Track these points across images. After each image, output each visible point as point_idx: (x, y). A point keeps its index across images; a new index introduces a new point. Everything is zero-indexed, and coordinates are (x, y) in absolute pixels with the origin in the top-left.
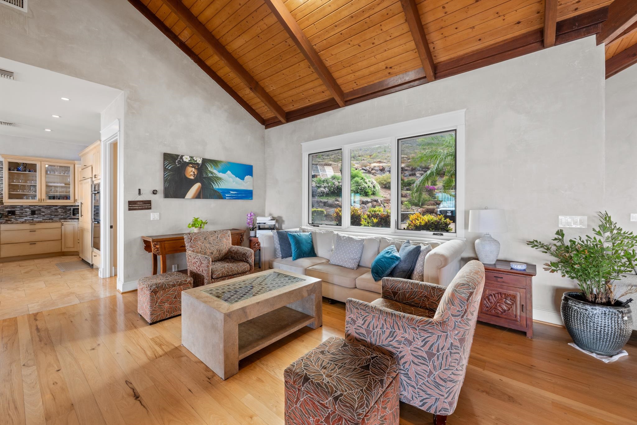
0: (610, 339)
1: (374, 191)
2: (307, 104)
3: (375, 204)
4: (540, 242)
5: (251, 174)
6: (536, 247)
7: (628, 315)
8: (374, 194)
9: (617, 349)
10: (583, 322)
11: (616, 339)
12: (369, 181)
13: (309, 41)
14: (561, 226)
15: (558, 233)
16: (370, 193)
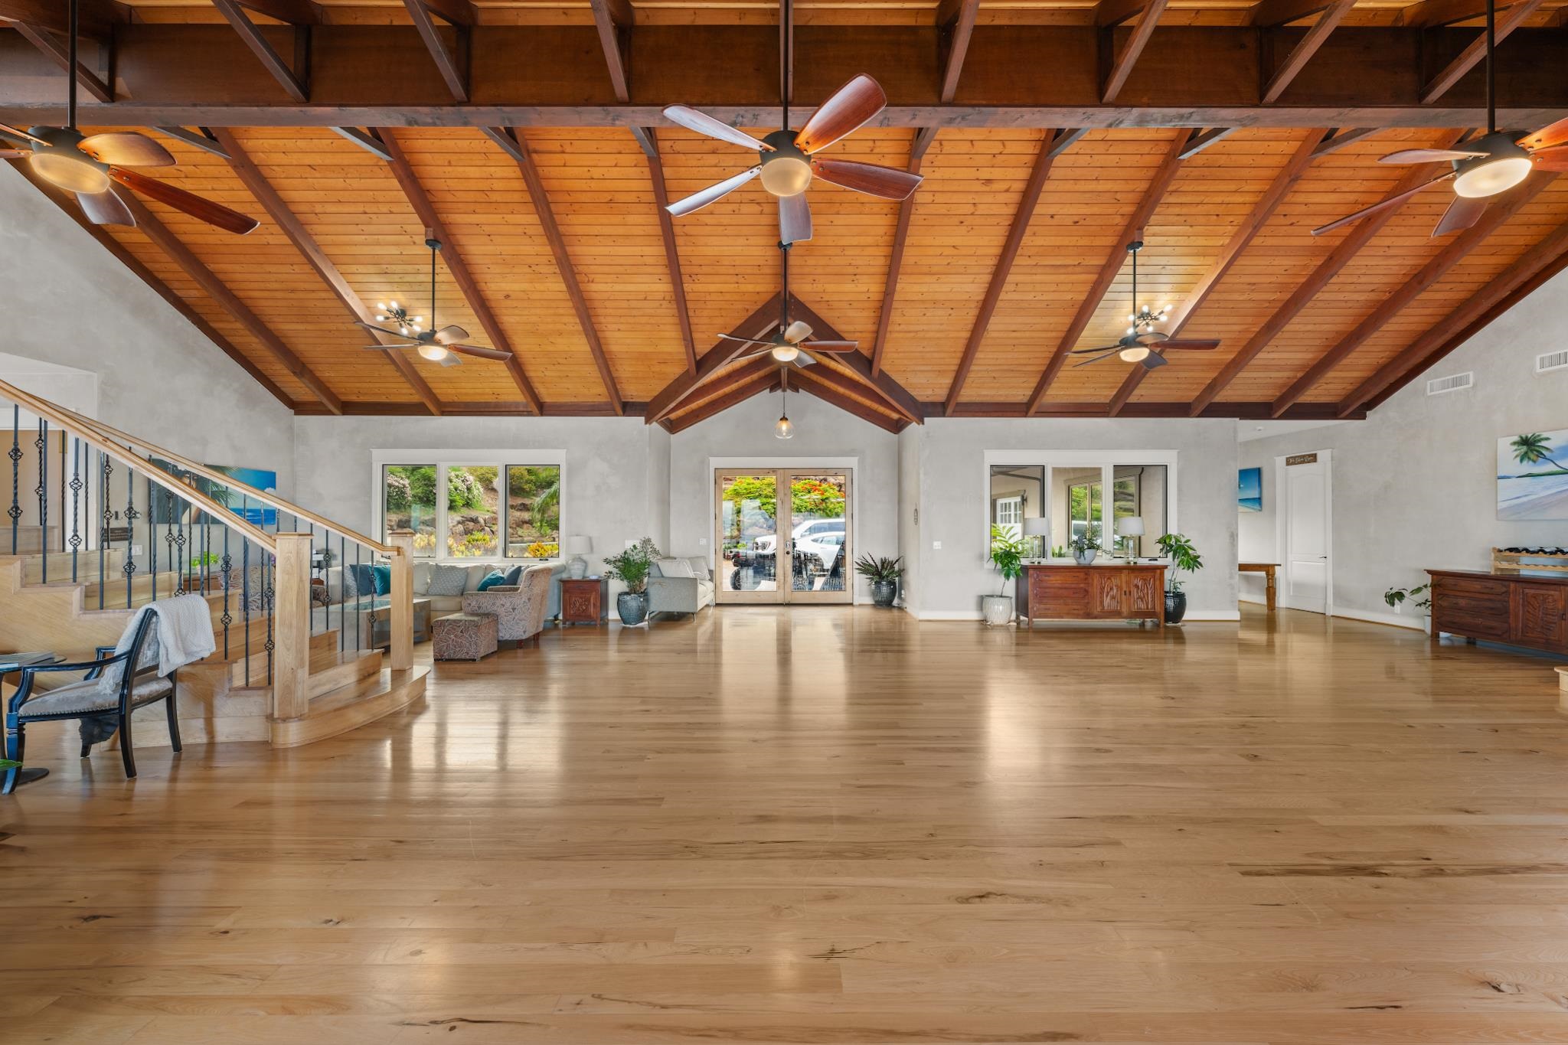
0: (635, 613)
1: (469, 499)
2: (383, 399)
3: (471, 528)
5: (273, 486)
7: (645, 598)
8: (468, 504)
9: (639, 620)
10: (624, 606)
12: (457, 476)
13: (403, 354)
16: (460, 502)
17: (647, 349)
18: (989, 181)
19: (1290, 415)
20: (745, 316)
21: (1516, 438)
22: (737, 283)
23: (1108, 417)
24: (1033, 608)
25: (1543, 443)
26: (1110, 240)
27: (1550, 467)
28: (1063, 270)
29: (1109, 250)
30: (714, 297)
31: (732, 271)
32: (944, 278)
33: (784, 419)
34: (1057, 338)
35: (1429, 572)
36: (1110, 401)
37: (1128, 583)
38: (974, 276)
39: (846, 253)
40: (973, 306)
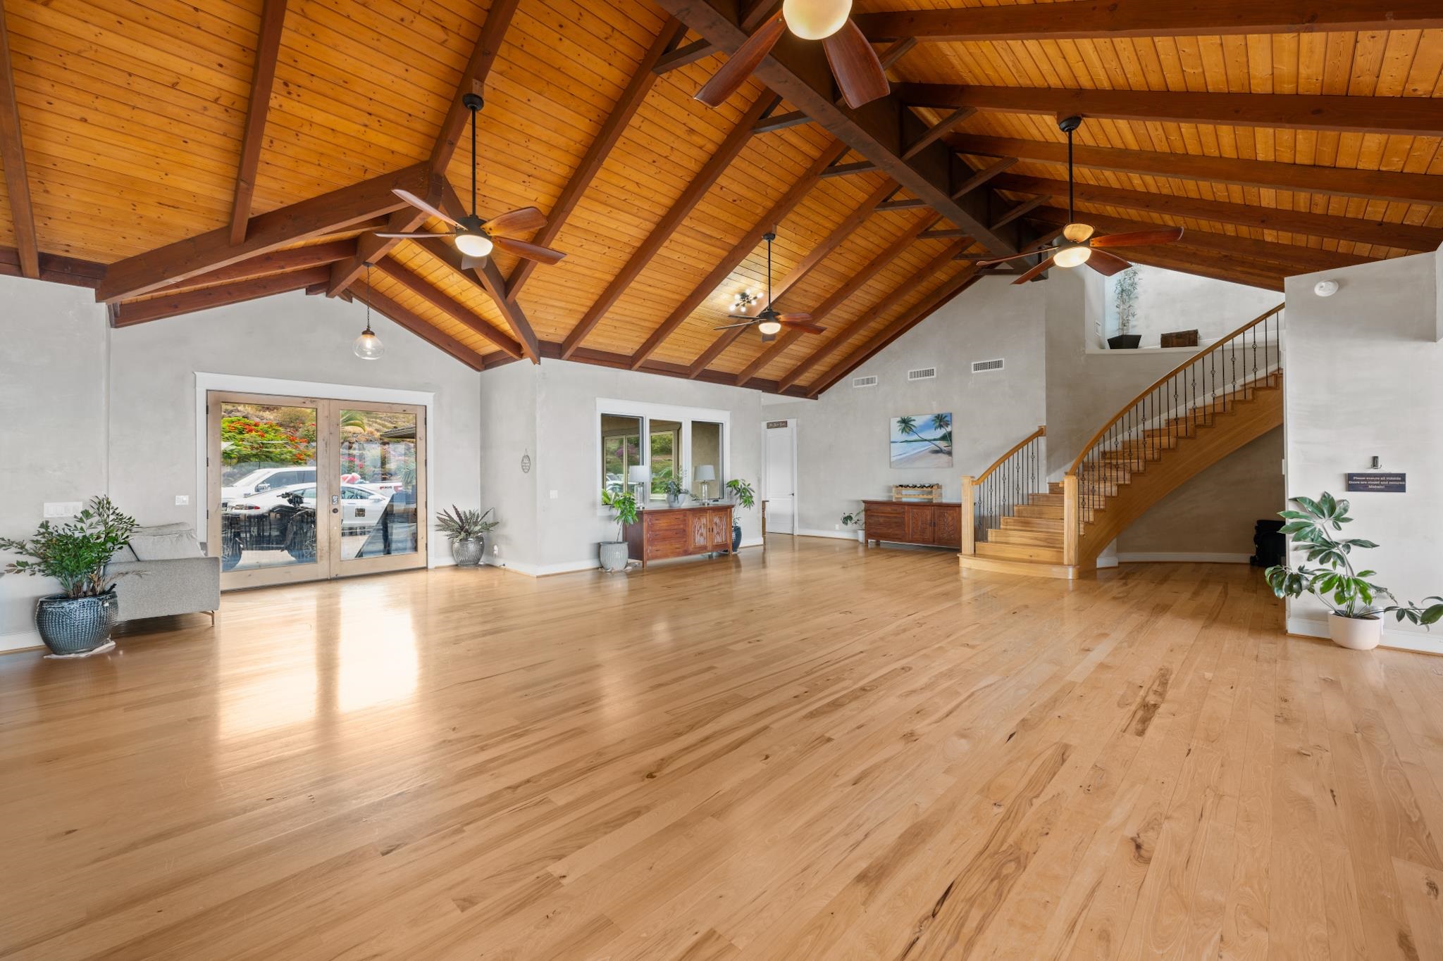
0: (89, 630)
4: (9, 540)
6: (4, 548)
7: (112, 601)
9: (100, 641)
10: (59, 622)
11: (96, 629)
14: (47, 516)
15: (42, 526)
17: (142, 174)
18: (692, 131)
19: (787, 393)
20: (358, 177)
21: (899, 419)
22: (366, 126)
23: (687, 378)
24: (647, 550)
25: (912, 423)
26: (747, 226)
27: (915, 437)
28: (708, 240)
29: (743, 234)
30: (316, 132)
31: (364, 104)
32: (615, 213)
33: (368, 332)
34: (678, 301)
35: (864, 502)
36: (691, 365)
37: (711, 521)
38: (642, 220)
39: (531, 146)
40: (628, 251)
